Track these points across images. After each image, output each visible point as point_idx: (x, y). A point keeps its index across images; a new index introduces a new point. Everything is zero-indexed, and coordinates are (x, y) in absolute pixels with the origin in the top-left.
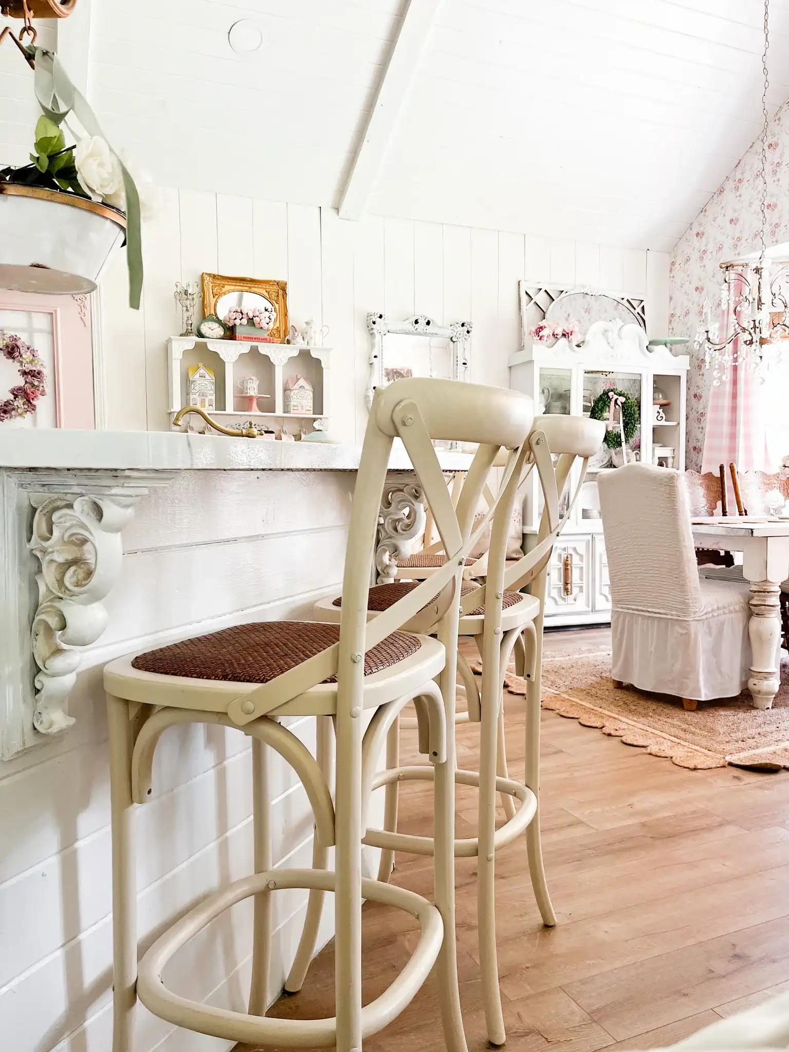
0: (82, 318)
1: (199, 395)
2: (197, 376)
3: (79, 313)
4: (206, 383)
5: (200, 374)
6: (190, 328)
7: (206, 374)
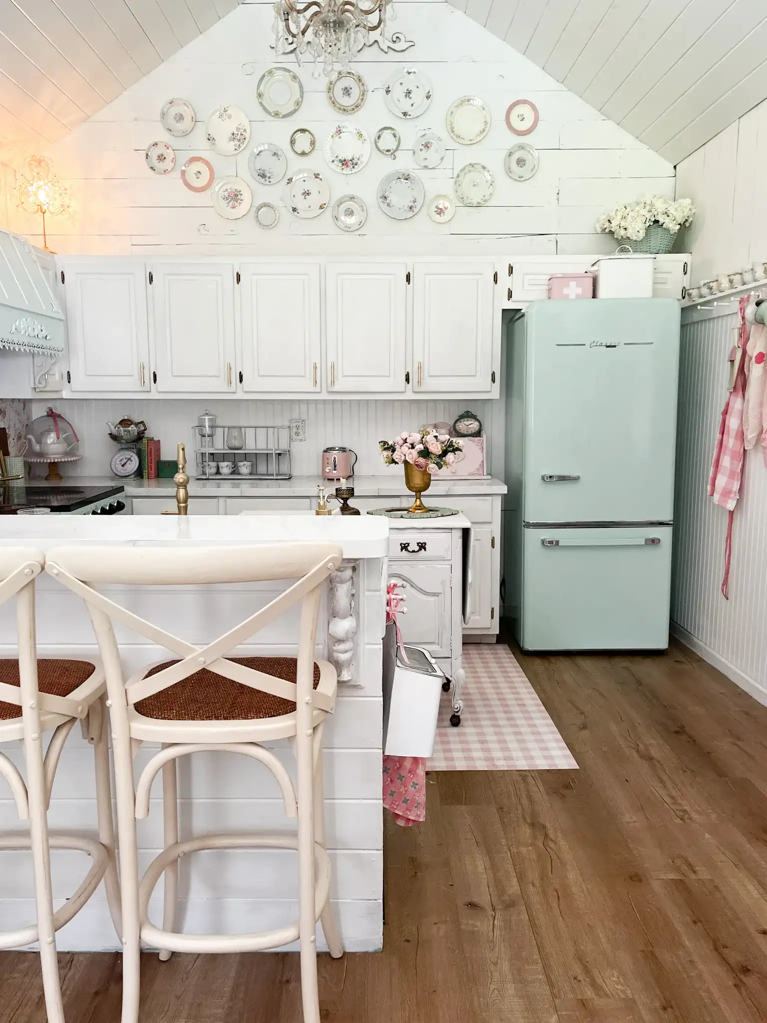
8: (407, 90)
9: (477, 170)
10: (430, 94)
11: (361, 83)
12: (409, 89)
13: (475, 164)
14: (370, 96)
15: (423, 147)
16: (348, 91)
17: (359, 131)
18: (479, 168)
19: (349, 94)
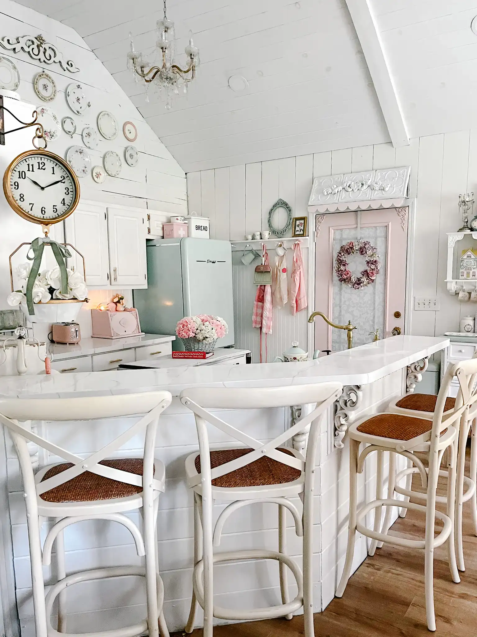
0: (403, 226)
1: (466, 270)
2: (465, 257)
3: (401, 223)
4: (471, 261)
5: (467, 255)
6: (466, 224)
7: (472, 255)
8: (78, 98)
9: (113, 155)
10: (90, 104)
11: (53, 85)
12: (79, 97)
13: (114, 152)
14: (58, 94)
15: (87, 135)
16: (46, 87)
17: (55, 115)
18: (115, 154)
19: (46, 90)
